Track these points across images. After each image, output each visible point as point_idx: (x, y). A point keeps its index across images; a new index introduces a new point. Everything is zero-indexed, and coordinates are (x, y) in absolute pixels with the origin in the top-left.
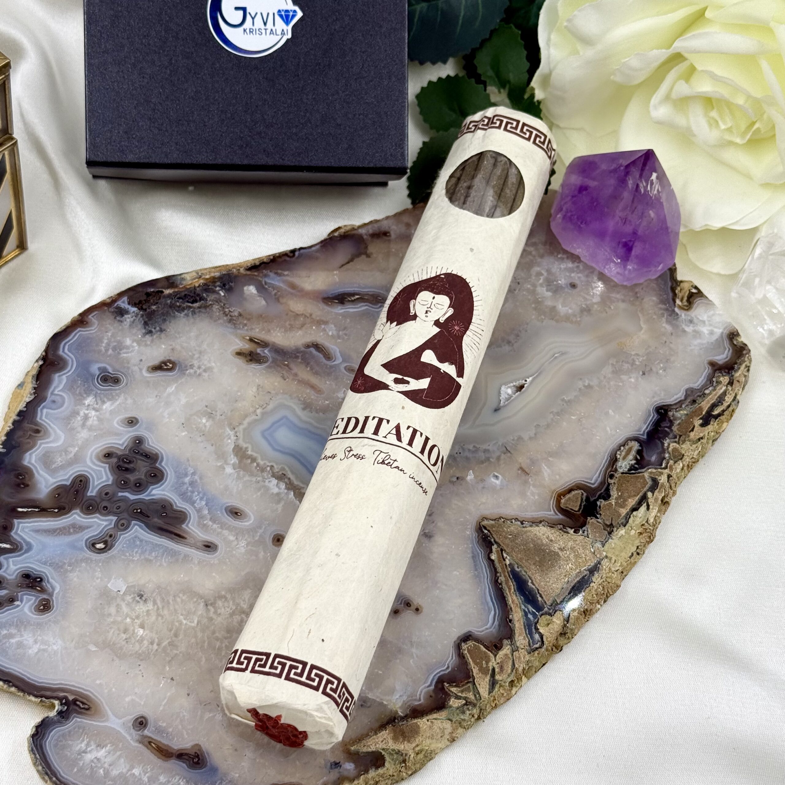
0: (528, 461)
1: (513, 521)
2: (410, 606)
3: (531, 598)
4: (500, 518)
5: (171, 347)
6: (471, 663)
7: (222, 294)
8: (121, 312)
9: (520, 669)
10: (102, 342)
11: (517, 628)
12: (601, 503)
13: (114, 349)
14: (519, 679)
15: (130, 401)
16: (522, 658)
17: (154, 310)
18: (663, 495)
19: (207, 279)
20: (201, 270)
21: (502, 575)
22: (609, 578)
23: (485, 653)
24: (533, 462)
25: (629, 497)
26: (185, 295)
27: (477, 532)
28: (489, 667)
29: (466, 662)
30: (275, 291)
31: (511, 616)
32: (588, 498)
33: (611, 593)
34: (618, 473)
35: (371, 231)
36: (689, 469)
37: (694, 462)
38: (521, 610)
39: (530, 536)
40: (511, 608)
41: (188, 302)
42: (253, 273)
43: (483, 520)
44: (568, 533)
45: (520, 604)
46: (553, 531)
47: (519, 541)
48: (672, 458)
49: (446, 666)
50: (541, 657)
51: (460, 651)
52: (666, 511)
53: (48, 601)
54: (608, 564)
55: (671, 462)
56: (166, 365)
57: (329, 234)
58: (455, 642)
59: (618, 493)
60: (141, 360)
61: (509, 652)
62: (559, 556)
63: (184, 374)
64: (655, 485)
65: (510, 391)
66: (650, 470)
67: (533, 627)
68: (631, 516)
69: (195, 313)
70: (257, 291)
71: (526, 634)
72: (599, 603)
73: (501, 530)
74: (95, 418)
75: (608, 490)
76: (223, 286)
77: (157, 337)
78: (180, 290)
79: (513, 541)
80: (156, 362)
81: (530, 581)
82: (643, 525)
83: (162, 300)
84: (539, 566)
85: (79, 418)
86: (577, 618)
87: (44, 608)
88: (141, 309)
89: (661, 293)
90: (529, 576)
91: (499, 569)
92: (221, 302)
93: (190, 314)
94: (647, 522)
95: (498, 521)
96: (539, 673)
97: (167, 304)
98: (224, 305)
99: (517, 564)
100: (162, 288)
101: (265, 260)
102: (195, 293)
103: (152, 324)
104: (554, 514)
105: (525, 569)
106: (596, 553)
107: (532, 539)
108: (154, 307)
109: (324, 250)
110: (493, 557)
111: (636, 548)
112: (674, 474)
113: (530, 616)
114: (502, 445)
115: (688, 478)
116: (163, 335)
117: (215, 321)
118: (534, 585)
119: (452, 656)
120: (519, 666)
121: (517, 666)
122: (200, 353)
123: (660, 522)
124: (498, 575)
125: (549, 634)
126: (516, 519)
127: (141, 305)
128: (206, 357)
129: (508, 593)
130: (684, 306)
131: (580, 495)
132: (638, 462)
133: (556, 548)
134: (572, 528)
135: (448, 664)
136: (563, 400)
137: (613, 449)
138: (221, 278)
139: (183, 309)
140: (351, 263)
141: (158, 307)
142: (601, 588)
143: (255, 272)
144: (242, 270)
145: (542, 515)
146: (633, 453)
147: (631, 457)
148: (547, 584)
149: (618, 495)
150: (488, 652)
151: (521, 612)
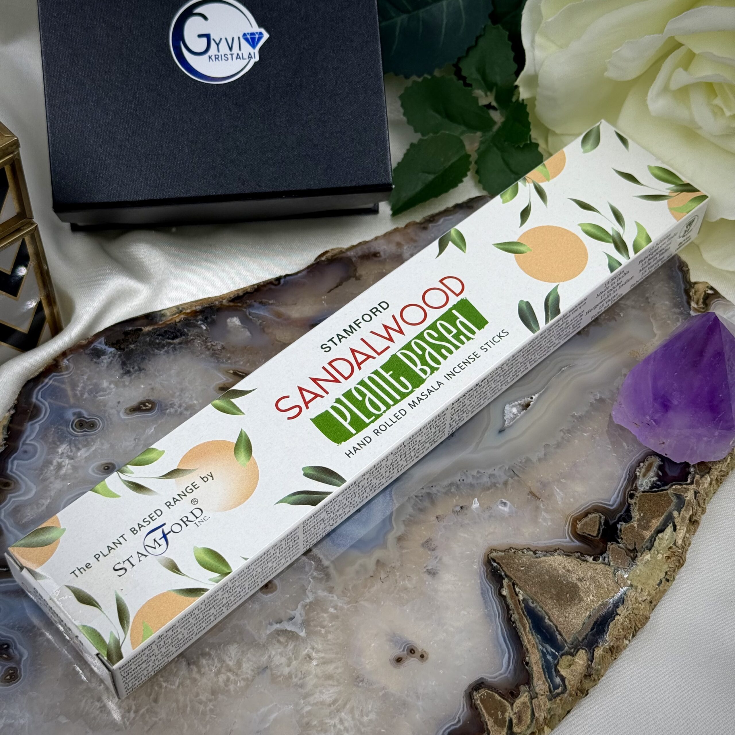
0: (539, 484)
1: (525, 551)
2: (414, 652)
3: (549, 637)
4: (510, 549)
5: (149, 387)
6: (485, 714)
7: (204, 328)
8: (98, 354)
9: (541, 719)
10: (78, 386)
11: (535, 672)
12: (622, 526)
13: (90, 392)
14: (541, 730)
15: (106, 446)
16: (543, 706)
17: (132, 349)
18: (691, 513)
19: (188, 313)
20: (181, 305)
21: (516, 612)
22: (637, 609)
23: (500, 702)
24: (544, 485)
25: (653, 518)
26: (166, 331)
27: (486, 565)
28: (505, 718)
29: (479, 713)
30: (260, 321)
31: (527, 658)
32: (606, 522)
33: (640, 626)
34: (639, 491)
35: (360, 253)
36: (719, 483)
37: (723, 476)
38: (538, 651)
39: (544, 566)
40: (527, 649)
41: (168, 338)
42: (236, 304)
43: (491, 552)
44: (587, 561)
45: (536, 643)
46: (570, 560)
47: (532, 573)
48: (698, 472)
49: (457, 720)
50: (564, 704)
51: (472, 701)
52: (695, 531)
53: (15, 670)
54: (633, 594)
55: (697, 476)
56: (145, 406)
57: (316, 259)
58: (465, 691)
59: (640, 514)
60: (119, 402)
61: (527, 700)
62: (578, 587)
63: (165, 414)
64: (681, 503)
65: (515, 410)
66: (674, 487)
67: (553, 670)
68: (657, 538)
69: (175, 350)
70: (241, 323)
71: (545, 677)
72: (626, 639)
73: (512, 562)
74: (69, 466)
75: (628, 511)
76: (205, 320)
77: (135, 377)
78: (160, 327)
79: (526, 573)
80: (134, 403)
81: (547, 617)
82: (670, 548)
83: (141, 338)
84: (557, 600)
85: (52, 468)
86: (603, 657)
87: (11, 678)
88: (119, 349)
89: (675, 296)
90: (545, 612)
91: (512, 606)
92: (203, 336)
93: (171, 351)
94: (675, 544)
95: (508, 552)
96: (564, 722)
97: (146, 342)
98: (206, 339)
99: (532, 599)
100: (140, 326)
101: (249, 290)
102: (175, 328)
103: (130, 364)
104: (570, 541)
105: (541, 604)
106: (619, 582)
107: (546, 570)
108: (132, 346)
109: (311, 275)
110: (505, 592)
111: (664, 574)
112: (701, 489)
113: (549, 657)
114: (509, 469)
115: (718, 493)
116: (142, 374)
117: (197, 356)
118: (551, 621)
119: (463, 708)
120: (540, 716)
121: (537, 715)
122: (182, 390)
123: (690, 544)
124: (511, 612)
125: (572, 677)
126: (529, 549)
127: (119, 345)
128: (187, 395)
129: (523, 633)
130: (700, 308)
131: (598, 519)
132: (660, 479)
133: (574, 579)
134: (591, 556)
135: (459, 717)
136: (573, 416)
137: (632, 467)
138: (202, 312)
139: (163, 346)
140: (340, 287)
141: (137, 346)
142: (628, 621)
143: (239, 303)
144: (225, 302)
145: (556, 543)
146: (654, 468)
147: (652, 473)
148: (567, 619)
149: (640, 516)
150: (504, 701)
151: (539, 653)
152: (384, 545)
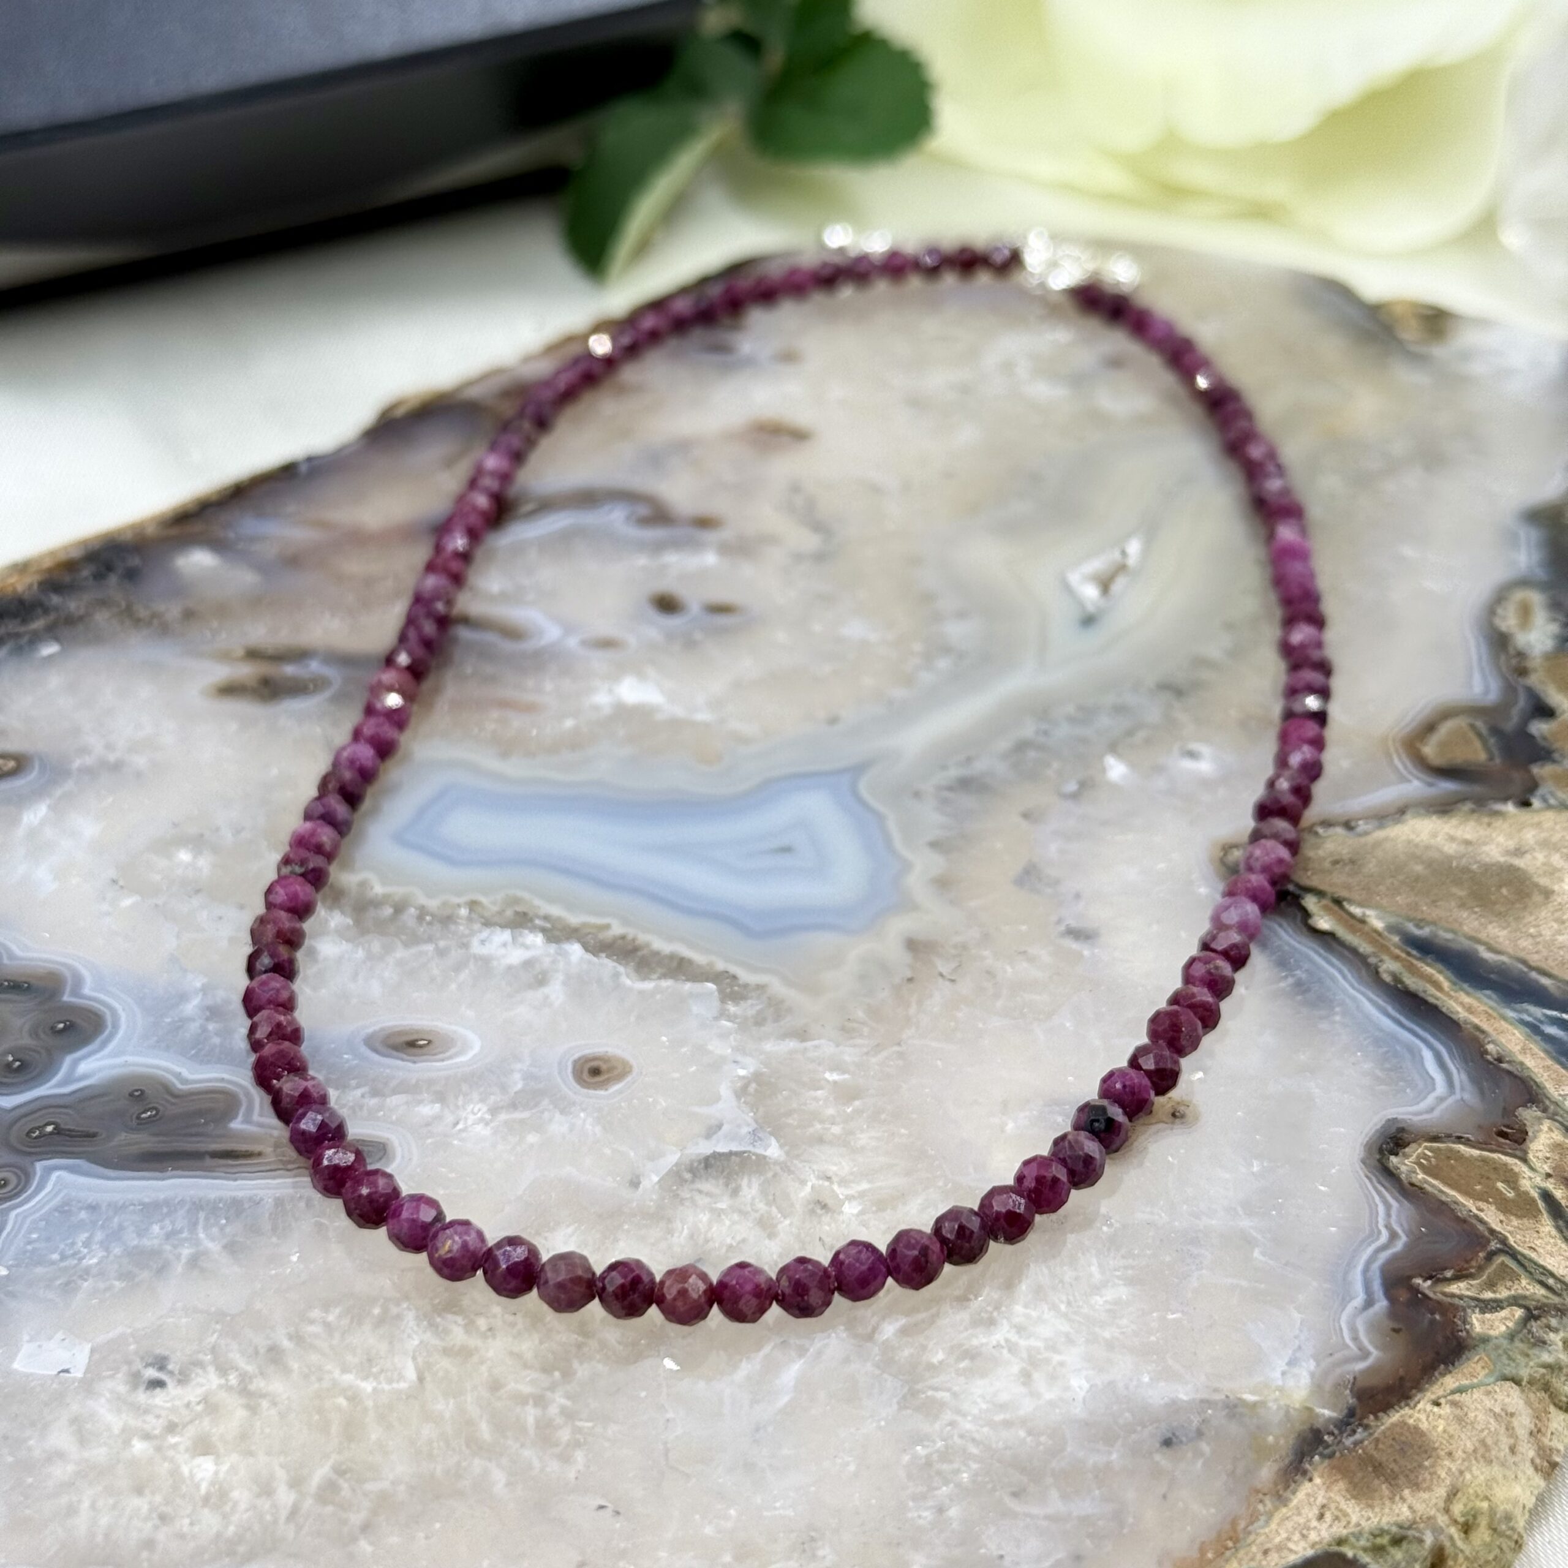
1: (1319, 829)
3: (1517, 988)
6: (1461, 1198)
11: (1536, 1070)
19: (49, 570)
21: (1385, 958)
23: (1484, 1160)
28: (1527, 1193)
29: (1444, 1203)
30: (278, 549)
31: (1490, 1047)
32: (1492, 728)
35: (497, 390)
38: (1511, 1024)
39: (1396, 848)
40: (1477, 1028)
42: (190, 528)
43: (1226, 853)
45: (1493, 1008)
46: (1454, 821)
47: (1371, 868)
49: (1384, 1234)
51: (1400, 1181)
57: (379, 418)
58: (1363, 1162)
61: (1557, 1138)
62: (1518, 869)
63: (67, 773)
70: (222, 559)
75: (1536, 699)
76: (108, 573)
79: (1353, 873)
81: (1481, 947)
84: (1481, 907)
90: (1468, 938)
92: (114, 602)
98: (129, 606)
99: (1411, 920)
101: (213, 499)
102: (22, 602)
104: (1423, 785)
110: (1324, 923)
113: (1551, 1030)
114: (1158, 685)
118: (1499, 952)
119: (1384, 1200)
126: (1326, 824)
128: (120, 723)
129: (1439, 994)
135: (1388, 1227)
137: (1479, 618)
138: (89, 559)
143: (194, 524)
145: (1392, 796)
146: (1539, 610)
147: (1540, 620)
148: (1538, 940)
150: (1495, 1156)
151: (1516, 1028)
152: (907, 905)
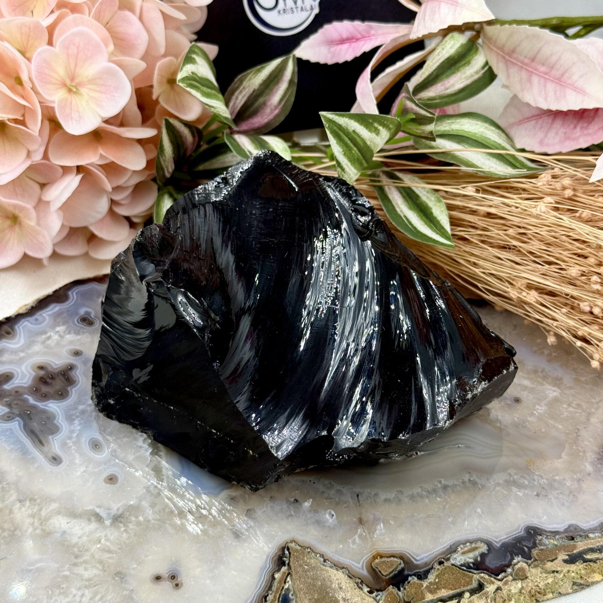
0: (372, 517)
1: (318, 555)
2: (174, 579)
4: (308, 548)
12: (413, 580)
21: (273, 594)
25: (444, 588)
27: (279, 549)
34: (449, 562)
43: (291, 542)
44: (362, 589)
48: (513, 574)
55: (510, 578)
64: (478, 589)
66: (482, 575)
73: (301, 557)
74: (55, 341)
75: (427, 572)
79: (305, 571)
91: (274, 588)
95: (305, 549)
99: (294, 592)
104: (361, 567)
107: (323, 578)
110: (277, 576)
112: (506, 589)
114: (357, 492)
124: (270, 592)
126: (322, 556)
132: (475, 562)
134: (368, 586)
136: (440, 482)
146: (477, 553)
149: (435, 580)
